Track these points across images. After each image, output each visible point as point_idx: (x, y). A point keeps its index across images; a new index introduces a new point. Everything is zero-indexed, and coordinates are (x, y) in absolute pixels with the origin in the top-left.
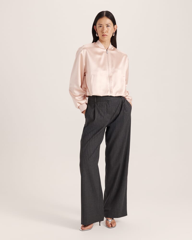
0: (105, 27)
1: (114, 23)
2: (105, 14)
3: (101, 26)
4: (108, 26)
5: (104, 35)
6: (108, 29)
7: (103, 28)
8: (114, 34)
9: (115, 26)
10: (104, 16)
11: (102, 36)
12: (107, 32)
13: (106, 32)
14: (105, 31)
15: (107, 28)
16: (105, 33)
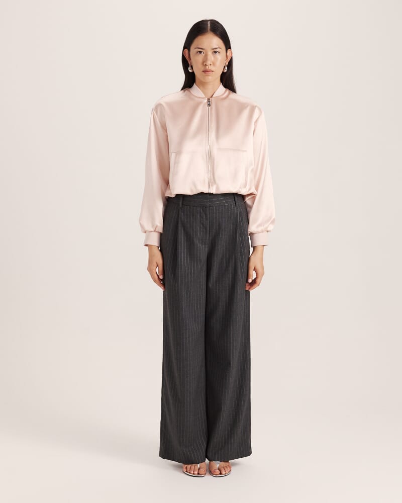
0: (210, 53)
1: (227, 45)
2: (209, 25)
3: (200, 52)
4: (215, 52)
5: (208, 71)
6: (216, 59)
7: (206, 56)
8: (226, 68)
9: (229, 50)
10: (207, 31)
11: (203, 73)
12: (214, 64)
13: (212, 64)
14: (209, 63)
15: (214, 57)
16: (209, 66)
